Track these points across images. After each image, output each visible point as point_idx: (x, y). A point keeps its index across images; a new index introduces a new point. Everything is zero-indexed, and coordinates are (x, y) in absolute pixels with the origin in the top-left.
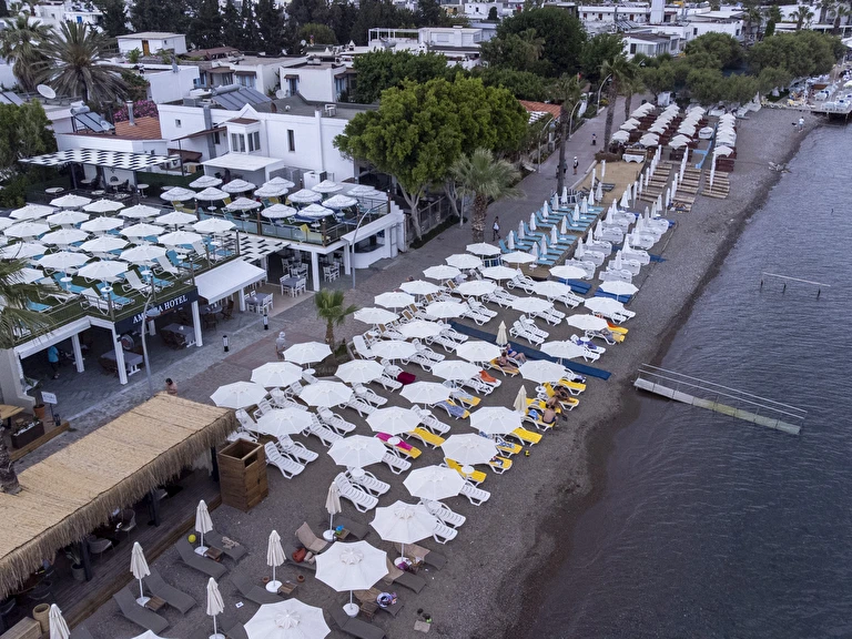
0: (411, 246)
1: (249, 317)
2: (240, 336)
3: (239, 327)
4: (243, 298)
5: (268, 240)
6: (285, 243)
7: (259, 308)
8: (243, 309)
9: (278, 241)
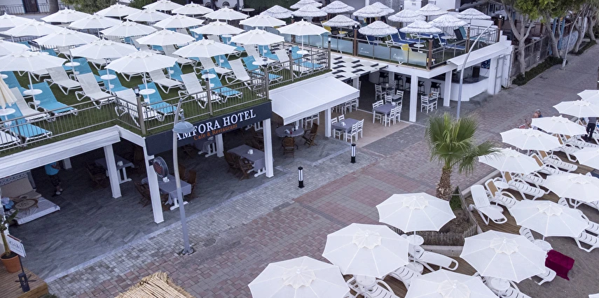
0: (514, 82)
1: (334, 146)
2: (321, 169)
3: (321, 157)
4: (330, 121)
5: (363, 61)
6: (382, 64)
7: (346, 135)
8: (329, 134)
9: (375, 62)
